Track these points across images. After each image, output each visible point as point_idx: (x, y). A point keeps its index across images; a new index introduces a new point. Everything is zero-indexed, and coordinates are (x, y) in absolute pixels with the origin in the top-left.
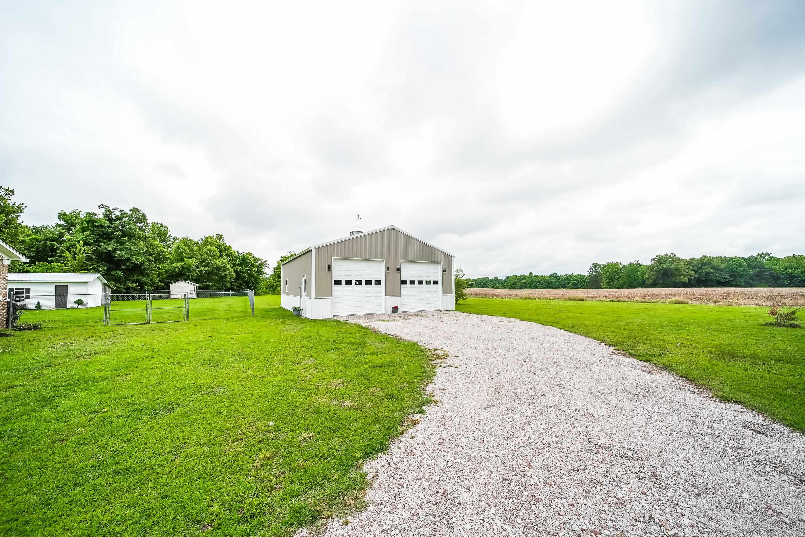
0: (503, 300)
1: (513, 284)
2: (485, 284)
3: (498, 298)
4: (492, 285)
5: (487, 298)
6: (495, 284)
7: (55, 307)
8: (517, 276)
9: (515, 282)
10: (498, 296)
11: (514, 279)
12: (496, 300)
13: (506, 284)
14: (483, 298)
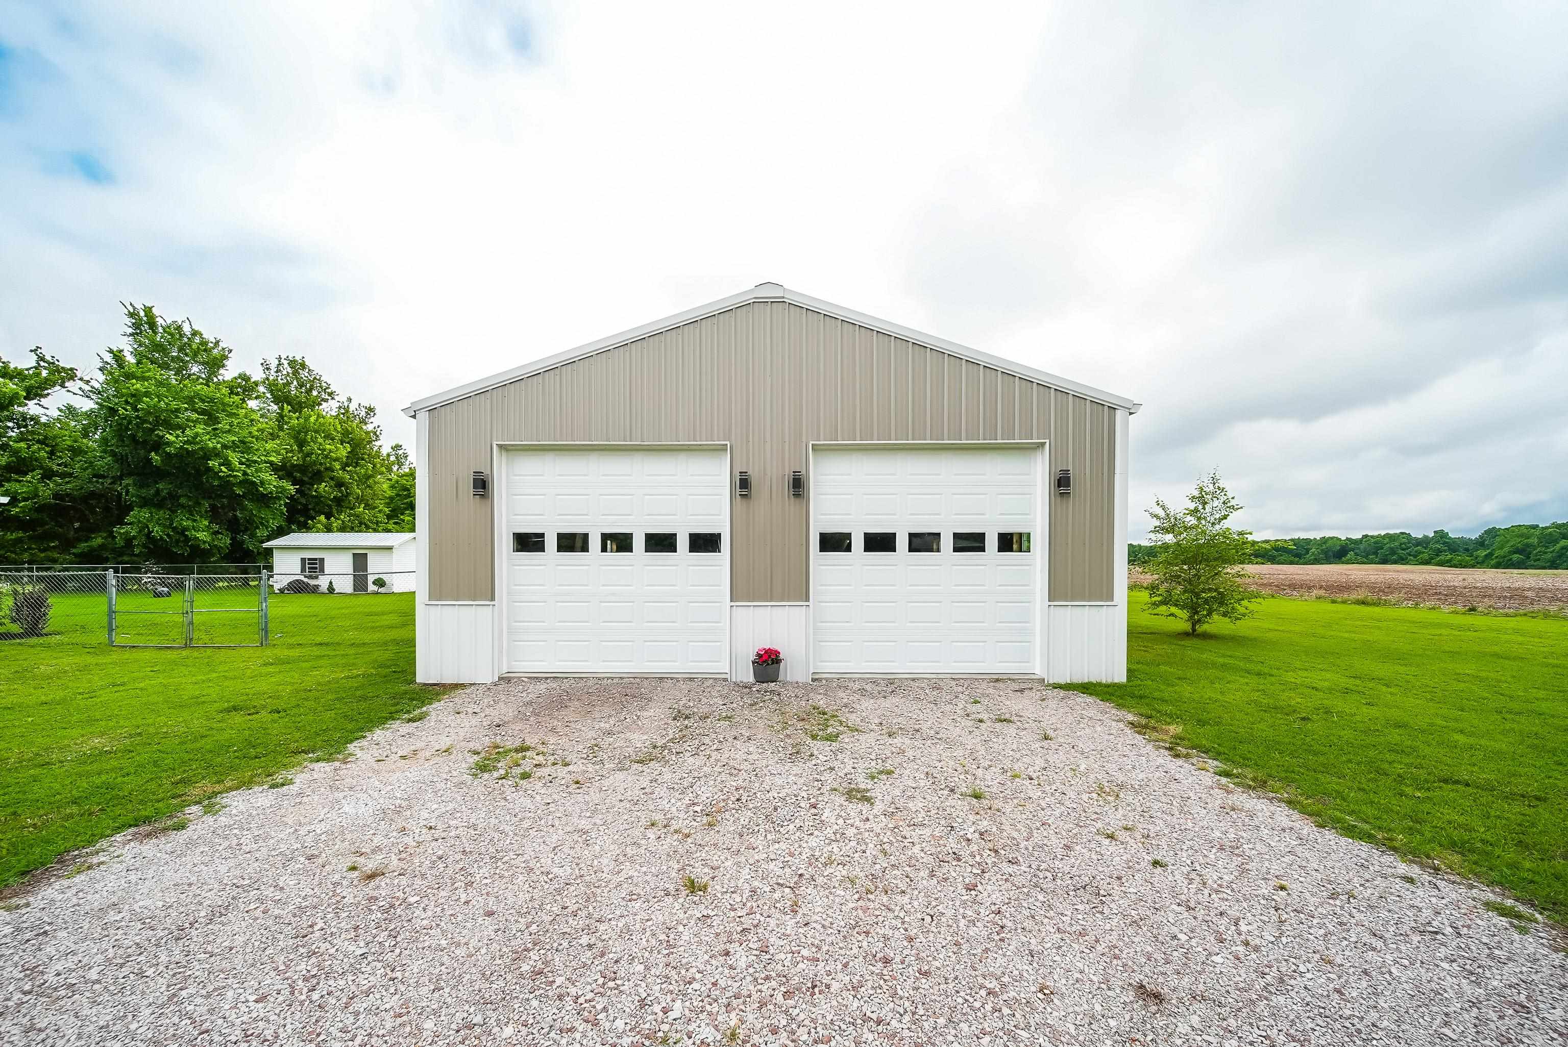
0: (1470, 620)
1: (1518, 551)
2: (1393, 551)
3: (1446, 609)
4: (1426, 556)
5: (1386, 603)
6: (1438, 552)
7: (355, 590)
8: (1535, 527)
9: (1528, 545)
10: (1448, 595)
11: (1521, 536)
12: (1433, 616)
13: (1482, 553)
14: (1363, 603)
